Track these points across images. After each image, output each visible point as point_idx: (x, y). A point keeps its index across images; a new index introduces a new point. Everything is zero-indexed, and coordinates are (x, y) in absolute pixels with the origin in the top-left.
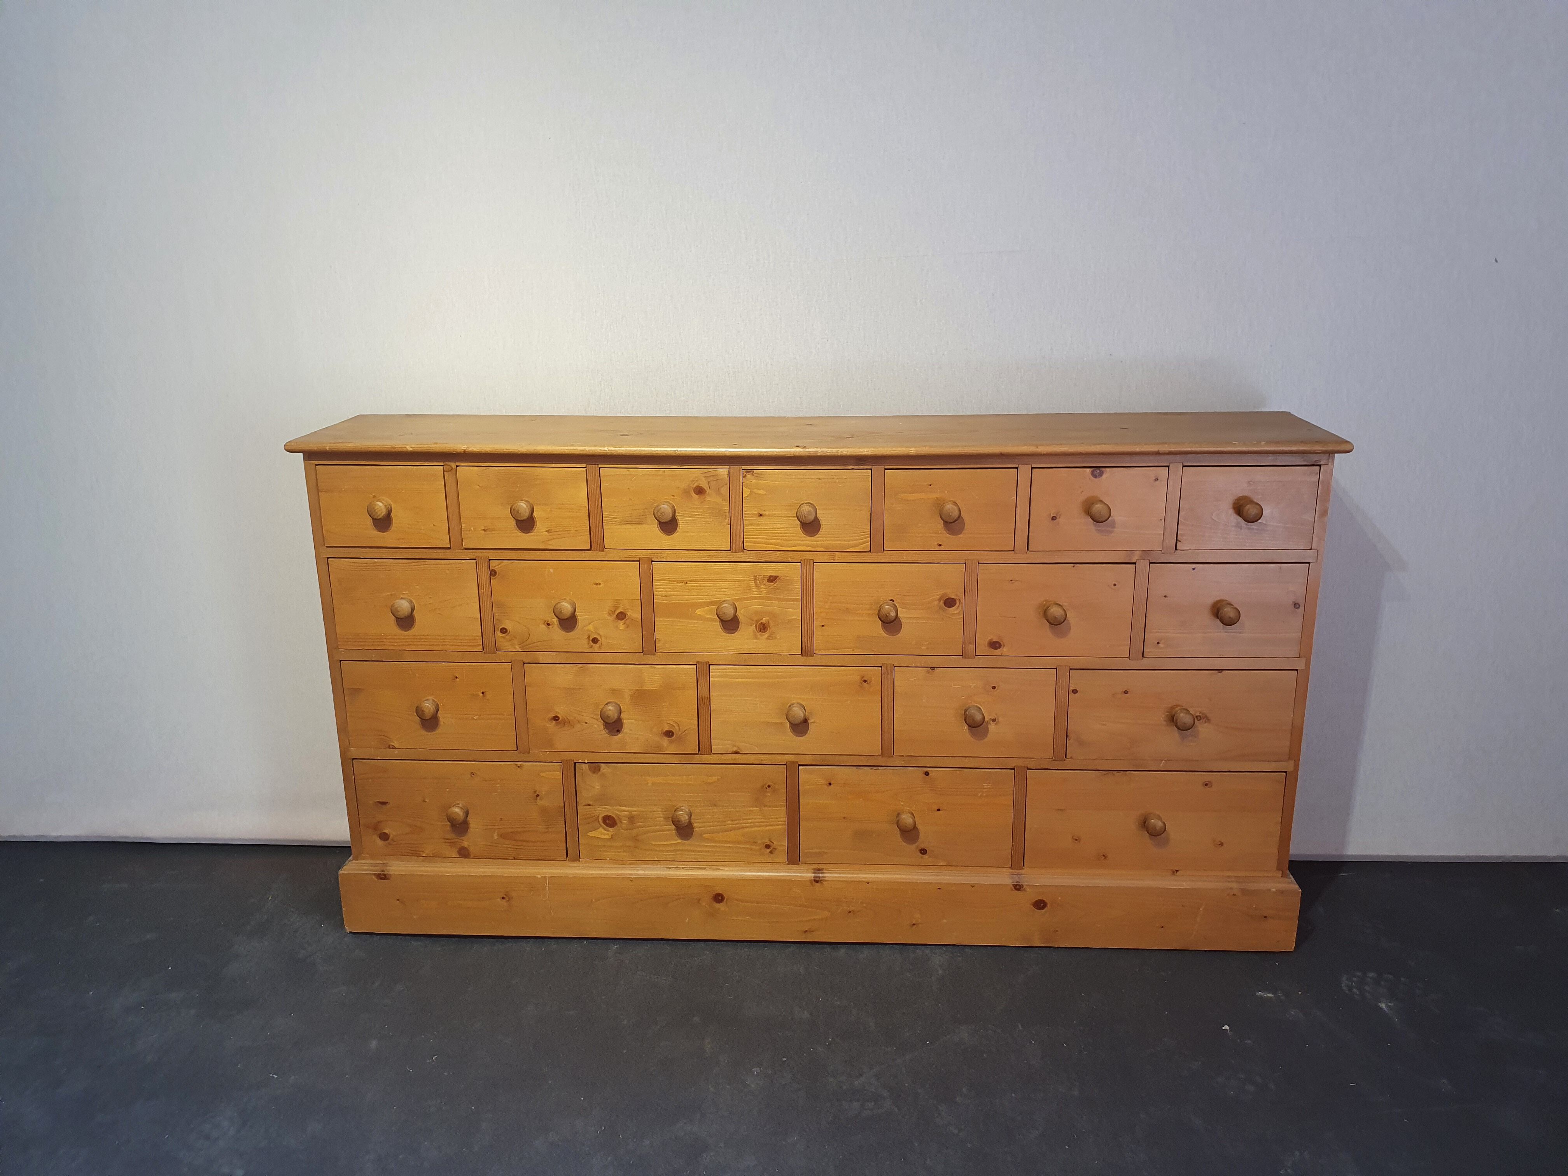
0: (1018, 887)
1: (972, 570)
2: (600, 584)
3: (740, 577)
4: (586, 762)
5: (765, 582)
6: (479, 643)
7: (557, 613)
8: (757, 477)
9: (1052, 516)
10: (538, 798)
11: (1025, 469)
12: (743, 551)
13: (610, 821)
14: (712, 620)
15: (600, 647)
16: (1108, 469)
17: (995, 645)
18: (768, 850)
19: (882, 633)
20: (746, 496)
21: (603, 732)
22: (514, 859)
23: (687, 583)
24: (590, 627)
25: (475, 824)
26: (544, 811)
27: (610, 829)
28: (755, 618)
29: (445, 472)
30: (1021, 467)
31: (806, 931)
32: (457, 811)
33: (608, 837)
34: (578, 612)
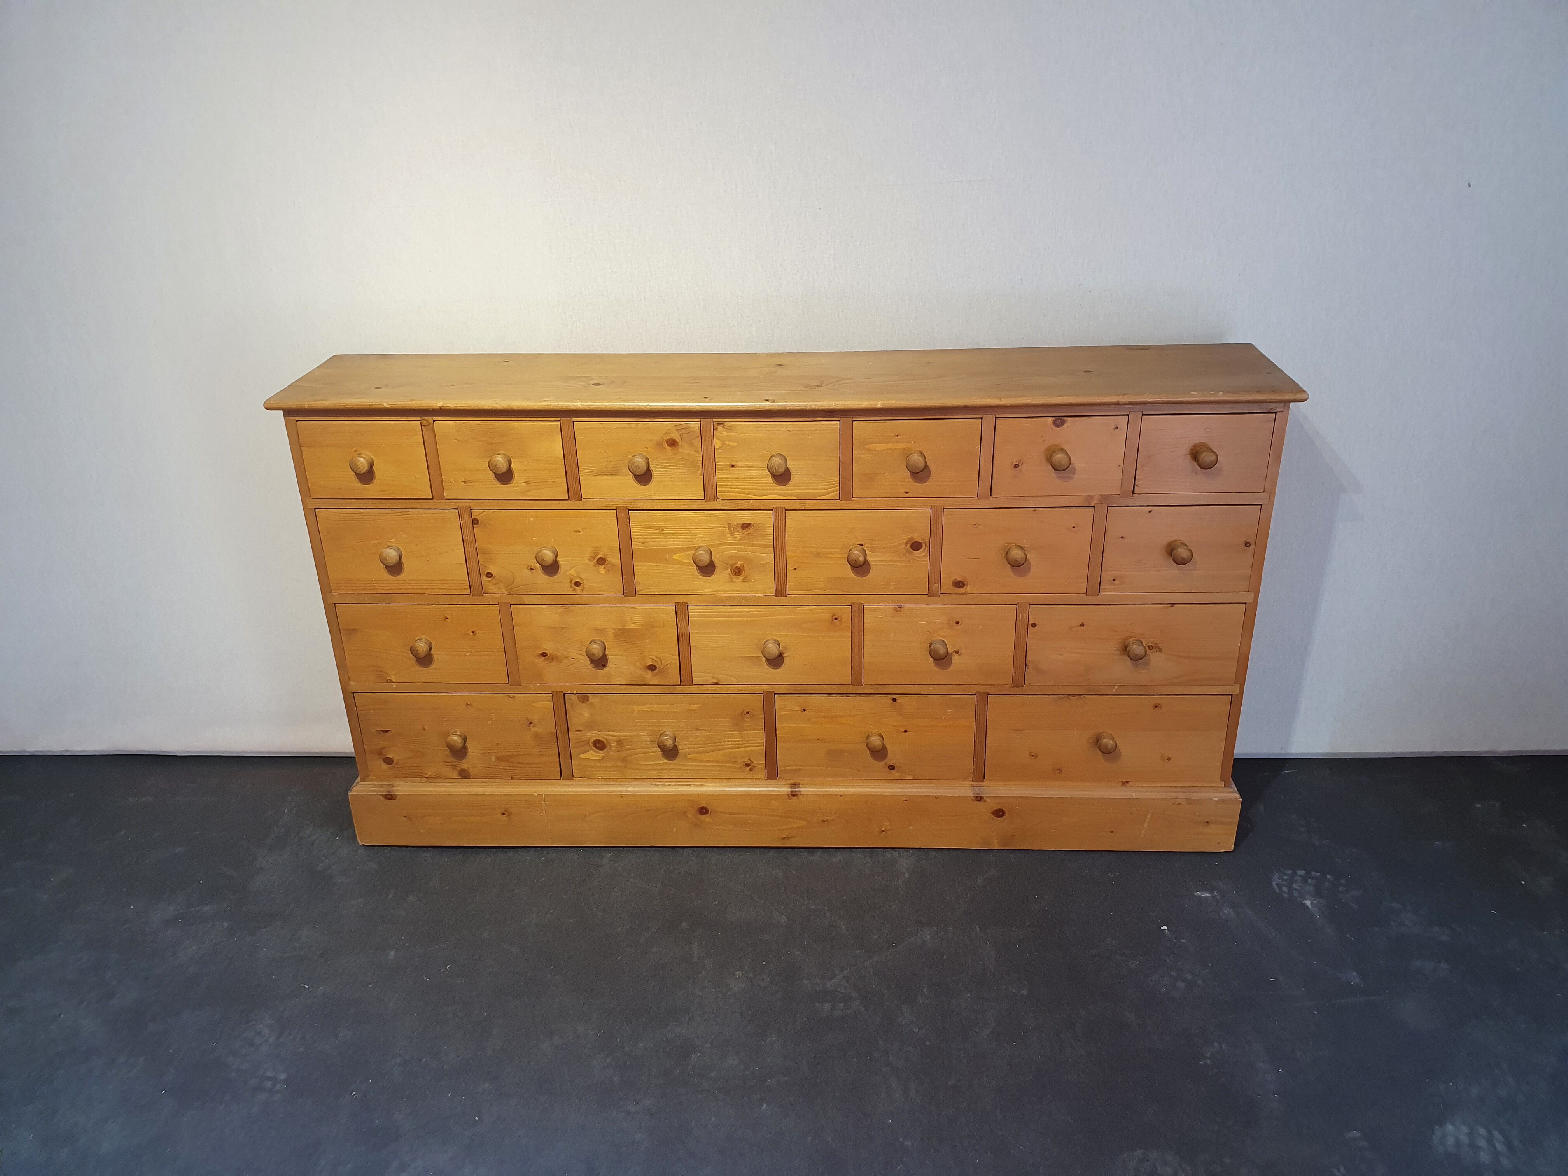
0: (979, 798)
1: (937, 515)
2: (579, 532)
3: (716, 525)
4: (575, 693)
5: (739, 529)
6: (467, 587)
7: (540, 561)
8: (729, 429)
9: (1014, 463)
10: (531, 725)
11: (989, 419)
12: (717, 501)
13: (599, 745)
14: (689, 564)
15: (582, 590)
16: (1069, 419)
17: (959, 584)
18: (749, 768)
19: (853, 575)
20: (718, 447)
21: (590, 666)
22: (512, 779)
23: (663, 530)
24: (572, 572)
25: (473, 749)
26: (537, 736)
27: (601, 752)
28: (731, 563)
29: (423, 427)
30: (985, 417)
31: (785, 838)
32: (456, 739)
33: (598, 758)
34: (560, 558)
